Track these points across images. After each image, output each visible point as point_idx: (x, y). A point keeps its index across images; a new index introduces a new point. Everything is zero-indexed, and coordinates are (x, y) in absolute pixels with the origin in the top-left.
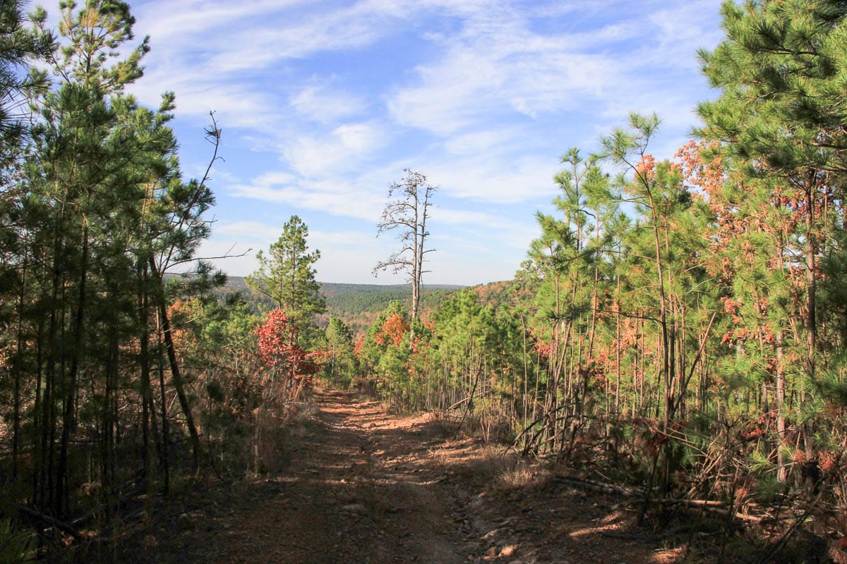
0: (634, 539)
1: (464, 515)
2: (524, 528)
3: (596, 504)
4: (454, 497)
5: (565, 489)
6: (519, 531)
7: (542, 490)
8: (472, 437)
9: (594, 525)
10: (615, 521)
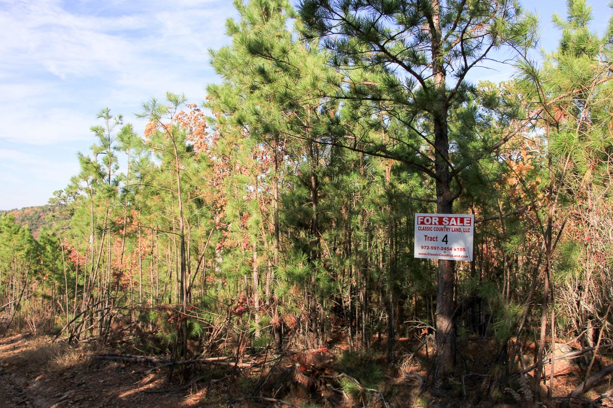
0: (168, 392)
1: (25, 397)
2: (81, 398)
3: (134, 371)
4: (11, 384)
5: (108, 364)
6: (77, 401)
7: (90, 367)
8: (21, 333)
9: (136, 386)
10: (151, 381)
